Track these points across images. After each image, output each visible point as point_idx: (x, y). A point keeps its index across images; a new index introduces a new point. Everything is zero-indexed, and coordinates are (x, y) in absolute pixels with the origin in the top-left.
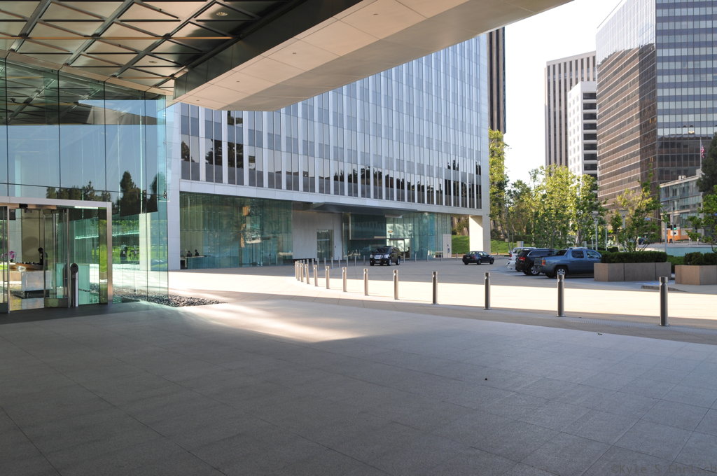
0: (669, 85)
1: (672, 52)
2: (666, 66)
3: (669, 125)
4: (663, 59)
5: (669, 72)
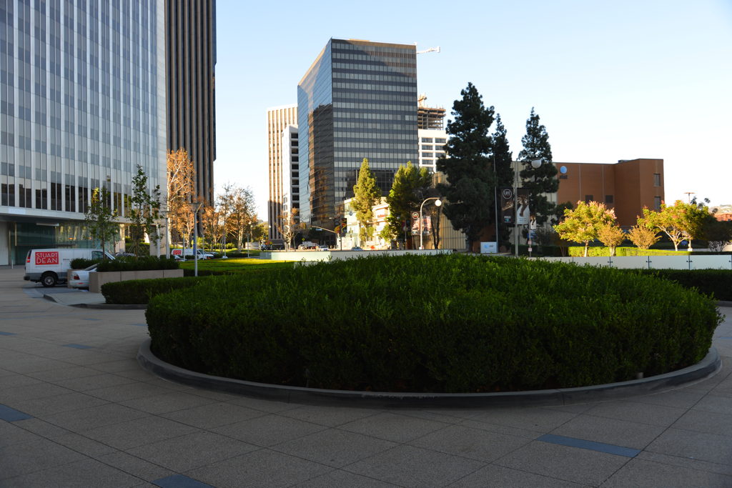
0: (342, 130)
1: (344, 105)
2: (340, 115)
3: (342, 160)
4: (338, 110)
5: (342, 120)
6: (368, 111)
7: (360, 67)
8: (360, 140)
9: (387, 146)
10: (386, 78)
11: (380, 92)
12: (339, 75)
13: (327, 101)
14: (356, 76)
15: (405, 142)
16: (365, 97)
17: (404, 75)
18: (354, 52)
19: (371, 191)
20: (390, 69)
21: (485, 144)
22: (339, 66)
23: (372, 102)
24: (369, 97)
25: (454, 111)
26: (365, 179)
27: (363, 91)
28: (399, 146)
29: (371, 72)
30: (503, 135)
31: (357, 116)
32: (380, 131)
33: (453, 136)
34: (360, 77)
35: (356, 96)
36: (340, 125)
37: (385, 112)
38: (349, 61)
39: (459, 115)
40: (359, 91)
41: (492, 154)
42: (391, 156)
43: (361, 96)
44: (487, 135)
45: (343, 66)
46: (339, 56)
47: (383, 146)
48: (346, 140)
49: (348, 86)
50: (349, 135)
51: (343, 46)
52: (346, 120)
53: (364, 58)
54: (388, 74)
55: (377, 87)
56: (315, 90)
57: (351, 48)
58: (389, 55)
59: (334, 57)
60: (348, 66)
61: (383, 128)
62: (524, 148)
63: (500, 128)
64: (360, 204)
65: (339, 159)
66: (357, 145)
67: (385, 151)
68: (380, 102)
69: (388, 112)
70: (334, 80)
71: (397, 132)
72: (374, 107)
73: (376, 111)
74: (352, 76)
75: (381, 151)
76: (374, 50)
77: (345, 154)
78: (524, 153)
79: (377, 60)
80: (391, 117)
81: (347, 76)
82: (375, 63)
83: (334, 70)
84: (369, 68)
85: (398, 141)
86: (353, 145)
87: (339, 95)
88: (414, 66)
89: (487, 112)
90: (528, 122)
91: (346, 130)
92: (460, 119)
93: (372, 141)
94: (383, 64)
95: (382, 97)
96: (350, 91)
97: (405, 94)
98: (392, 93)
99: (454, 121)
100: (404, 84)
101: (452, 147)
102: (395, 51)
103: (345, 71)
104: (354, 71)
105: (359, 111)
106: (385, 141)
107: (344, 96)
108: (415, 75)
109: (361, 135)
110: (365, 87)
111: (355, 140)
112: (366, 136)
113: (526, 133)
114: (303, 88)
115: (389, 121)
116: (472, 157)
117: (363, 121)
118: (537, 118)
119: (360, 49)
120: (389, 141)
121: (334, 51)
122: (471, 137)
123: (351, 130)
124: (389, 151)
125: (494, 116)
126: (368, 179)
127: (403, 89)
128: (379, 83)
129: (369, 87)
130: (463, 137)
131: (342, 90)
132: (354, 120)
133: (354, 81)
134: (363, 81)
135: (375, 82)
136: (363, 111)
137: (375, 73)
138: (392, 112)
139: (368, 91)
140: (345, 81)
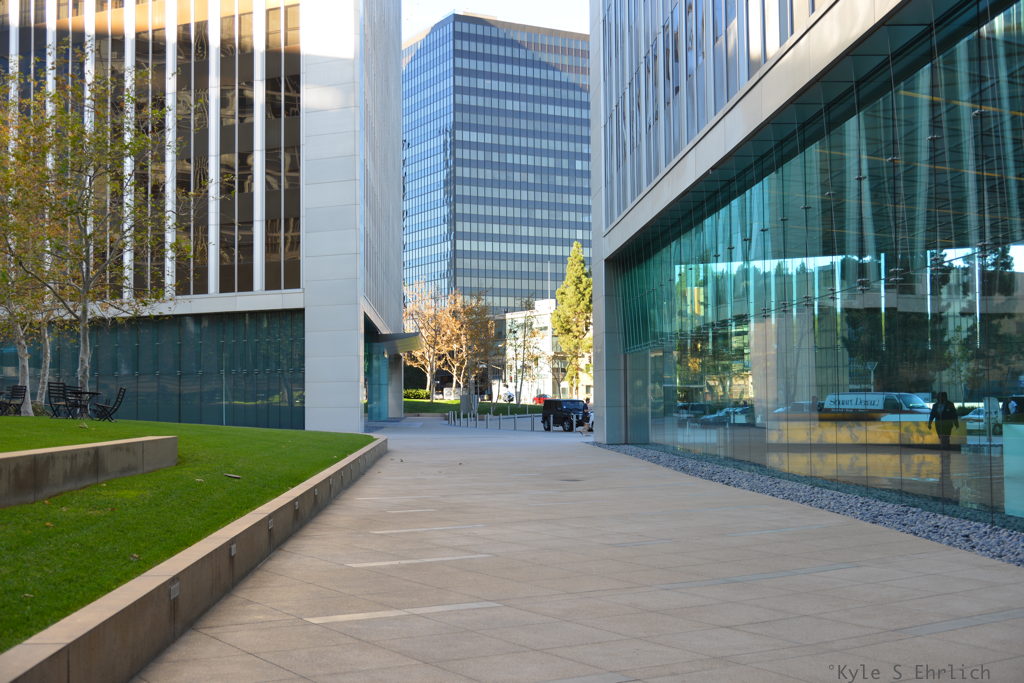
0: (470, 182)
2: (467, 154)
3: (471, 237)
5: (470, 164)
6: (514, 150)
7: (502, 68)
8: (500, 202)
9: (545, 214)
10: (543, 91)
11: (534, 116)
12: (465, 82)
14: (495, 85)
15: (575, 208)
16: (509, 123)
17: (574, 87)
18: (499, 41)
22: (466, 63)
23: (520, 133)
27: (506, 113)
28: (566, 216)
29: (519, 79)
31: (495, 157)
32: (534, 187)
34: (502, 86)
35: (494, 121)
40: (499, 112)
43: (503, 122)
45: (473, 65)
46: (466, 46)
47: (538, 214)
48: (478, 200)
51: (473, 29)
52: (477, 164)
55: (530, 107)
57: (494, 34)
59: (458, 47)
60: (480, 66)
61: (538, 181)
65: (464, 235)
67: (541, 223)
69: (548, 153)
70: (457, 90)
71: (562, 190)
72: (524, 142)
73: (526, 151)
74: (488, 84)
75: (536, 223)
77: (474, 227)
79: (537, 58)
80: (551, 163)
81: (481, 83)
83: (457, 71)
84: (516, 70)
85: (564, 207)
86: (489, 210)
87: (465, 117)
91: (477, 182)
93: (520, 204)
94: (547, 66)
96: (484, 111)
98: (555, 119)
103: (477, 74)
104: (491, 76)
105: (500, 148)
106: (542, 205)
108: (586, 88)
109: (503, 193)
110: (509, 105)
111: (492, 202)
112: (510, 194)
115: (548, 170)
117: (506, 167)
119: (502, 36)
120: (548, 206)
121: (457, 36)
123: (485, 183)
124: (548, 224)
127: (571, 112)
128: (534, 99)
129: (516, 106)
131: (470, 109)
132: (491, 165)
133: (491, 93)
134: (506, 95)
135: (527, 98)
136: (506, 149)
137: (527, 80)
138: (554, 154)
139: (513, 114)
140: (477, 92)
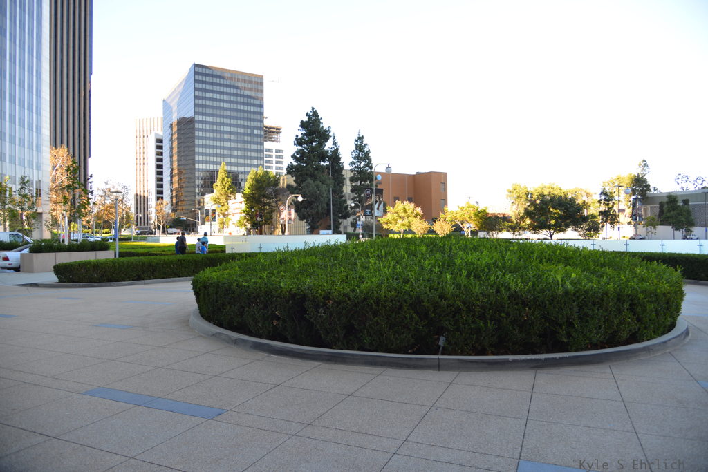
0: (202, 138)
1: (204, 118)
2: (200, 126)
3: (202, 162)
4: (199, 122)
5: (202, 130)
6: (224, 124)
7: (218, 88)
8: (217, 147)
9: (239, 153)
10: (239, 99)
11: (234, 110)
12: (200, 94)
13: (190, 113)
14: (215, 96)
15: (254, 150)
16: (222, 113)
17: (254, 98)
18: (213, 76)
19: (228, 189)
20: (242, 92)
21: (323, 156)
22: (200, 86)
23: (227, 117)
24: (225, 113)
25: (301, 128)
26: (223, 179)
27: (220, 108)
28: (249, 154)
29: (227, 94)
30: (337, 149)
31: (215, 127)
32: (234, 141)
33: (300, 147)
34: (218, 96)
35: (215, 112)
36: (200, 134)
37: (237, 126)
38: (209, 83)
39: (304, 132)
40: (216, 108)
41: (328, 163)
42: (243, 161)
43: (218, 112)
44: (325, 148)
45: (204, 86)
46: (200, 78)
47: (236, 153)
48: (206, 146)
49: (207, 103)
50: (208, 143)
51: (204, 71)
52: (206, 130)
53: (222, 81)
54: (241, 96)
55: (232, 106)
56: (179, 104)
57: (211, 73)
58: (241, 81)
59: (197, 78)
60: (208, 87)
61: (236, 138)
62: (353, 160)
63: (335, 144)
64: (218, 198)
65: (199, 162)
66: (215, 151)
67: (237, 157)
68: (234, 118)
69: (241, 126)
70: (196, 97)
71: (248, 142)
72: (229, 121)
73: (230, 125)
74: (211, 95)
75: (234, 157)
76: (230, 76)
77: (204, 158)
78: (353, 163)
79: (232, 84)
80: (242, 131)
81: (207, 95)
82: (231, 86)
83: (196, 89)
84: (225, 90)
85: (248, 150)
86: (211, 151)
87: (200, 110)
88: (262, 91)
89: (326, 131)
90: (356, 141)
91: (206, 138)
92: (305, 134)
93: (227, 148)
94: (237, 88)
95: (235, 114)
96: (209, 107)
97: (254, 113)
98: (244, 111)
99: (300, 136)
100: (254, 105)
101: (298, 156)
102: (246, 78)
103: (206, 91)
104: (213, 92)
105: (217, 124)
106: (237, 149)
107: (204, 110)
108: (262, 99)
109: (218, 144)
110: (222, 105)
111: (213, 147)
112: (222, 144)
113: (354, 149)
114: (168, 102)
115: (241, 134)
116: (314, 164)
117: (220, 132)
118: (363, 137)
119: (218, 74)
120: (241, 149)
121: (196, 73)
122: (312, 150)
123: (209, 139)
124: (241, 157)
125: (331, 134)
126: (226, 179)
127: (252, 109)
128: (234, 102)
129: (225, 105)
130: (307, 149)
131: (202, 106)
132: (213, 131)
133: (213, 99)
134: (220, 100)
135: (230, 102)
136: (220, 124)
137: (230, 94)
138: (244, 127)
139: (224, 109)
140: (206, 99)
